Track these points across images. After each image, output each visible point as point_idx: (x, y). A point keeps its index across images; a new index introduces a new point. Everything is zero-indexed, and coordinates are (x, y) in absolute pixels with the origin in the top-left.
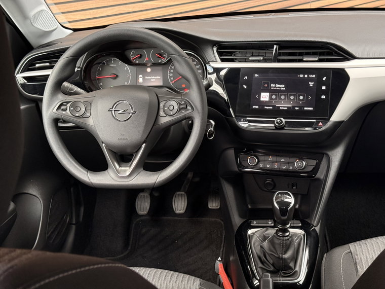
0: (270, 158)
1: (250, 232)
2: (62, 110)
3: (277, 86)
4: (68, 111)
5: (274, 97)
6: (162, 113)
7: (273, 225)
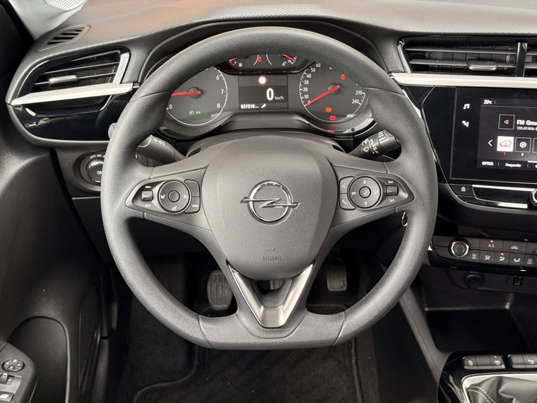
0: (492, 244)
1: (467, 382)
2: (144, 200)
3: (529, 123)
4: (155, 202)
5: (523, 145)
6: (345, 202)
7: (503, 367)
